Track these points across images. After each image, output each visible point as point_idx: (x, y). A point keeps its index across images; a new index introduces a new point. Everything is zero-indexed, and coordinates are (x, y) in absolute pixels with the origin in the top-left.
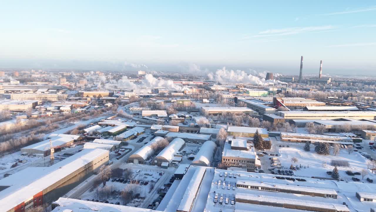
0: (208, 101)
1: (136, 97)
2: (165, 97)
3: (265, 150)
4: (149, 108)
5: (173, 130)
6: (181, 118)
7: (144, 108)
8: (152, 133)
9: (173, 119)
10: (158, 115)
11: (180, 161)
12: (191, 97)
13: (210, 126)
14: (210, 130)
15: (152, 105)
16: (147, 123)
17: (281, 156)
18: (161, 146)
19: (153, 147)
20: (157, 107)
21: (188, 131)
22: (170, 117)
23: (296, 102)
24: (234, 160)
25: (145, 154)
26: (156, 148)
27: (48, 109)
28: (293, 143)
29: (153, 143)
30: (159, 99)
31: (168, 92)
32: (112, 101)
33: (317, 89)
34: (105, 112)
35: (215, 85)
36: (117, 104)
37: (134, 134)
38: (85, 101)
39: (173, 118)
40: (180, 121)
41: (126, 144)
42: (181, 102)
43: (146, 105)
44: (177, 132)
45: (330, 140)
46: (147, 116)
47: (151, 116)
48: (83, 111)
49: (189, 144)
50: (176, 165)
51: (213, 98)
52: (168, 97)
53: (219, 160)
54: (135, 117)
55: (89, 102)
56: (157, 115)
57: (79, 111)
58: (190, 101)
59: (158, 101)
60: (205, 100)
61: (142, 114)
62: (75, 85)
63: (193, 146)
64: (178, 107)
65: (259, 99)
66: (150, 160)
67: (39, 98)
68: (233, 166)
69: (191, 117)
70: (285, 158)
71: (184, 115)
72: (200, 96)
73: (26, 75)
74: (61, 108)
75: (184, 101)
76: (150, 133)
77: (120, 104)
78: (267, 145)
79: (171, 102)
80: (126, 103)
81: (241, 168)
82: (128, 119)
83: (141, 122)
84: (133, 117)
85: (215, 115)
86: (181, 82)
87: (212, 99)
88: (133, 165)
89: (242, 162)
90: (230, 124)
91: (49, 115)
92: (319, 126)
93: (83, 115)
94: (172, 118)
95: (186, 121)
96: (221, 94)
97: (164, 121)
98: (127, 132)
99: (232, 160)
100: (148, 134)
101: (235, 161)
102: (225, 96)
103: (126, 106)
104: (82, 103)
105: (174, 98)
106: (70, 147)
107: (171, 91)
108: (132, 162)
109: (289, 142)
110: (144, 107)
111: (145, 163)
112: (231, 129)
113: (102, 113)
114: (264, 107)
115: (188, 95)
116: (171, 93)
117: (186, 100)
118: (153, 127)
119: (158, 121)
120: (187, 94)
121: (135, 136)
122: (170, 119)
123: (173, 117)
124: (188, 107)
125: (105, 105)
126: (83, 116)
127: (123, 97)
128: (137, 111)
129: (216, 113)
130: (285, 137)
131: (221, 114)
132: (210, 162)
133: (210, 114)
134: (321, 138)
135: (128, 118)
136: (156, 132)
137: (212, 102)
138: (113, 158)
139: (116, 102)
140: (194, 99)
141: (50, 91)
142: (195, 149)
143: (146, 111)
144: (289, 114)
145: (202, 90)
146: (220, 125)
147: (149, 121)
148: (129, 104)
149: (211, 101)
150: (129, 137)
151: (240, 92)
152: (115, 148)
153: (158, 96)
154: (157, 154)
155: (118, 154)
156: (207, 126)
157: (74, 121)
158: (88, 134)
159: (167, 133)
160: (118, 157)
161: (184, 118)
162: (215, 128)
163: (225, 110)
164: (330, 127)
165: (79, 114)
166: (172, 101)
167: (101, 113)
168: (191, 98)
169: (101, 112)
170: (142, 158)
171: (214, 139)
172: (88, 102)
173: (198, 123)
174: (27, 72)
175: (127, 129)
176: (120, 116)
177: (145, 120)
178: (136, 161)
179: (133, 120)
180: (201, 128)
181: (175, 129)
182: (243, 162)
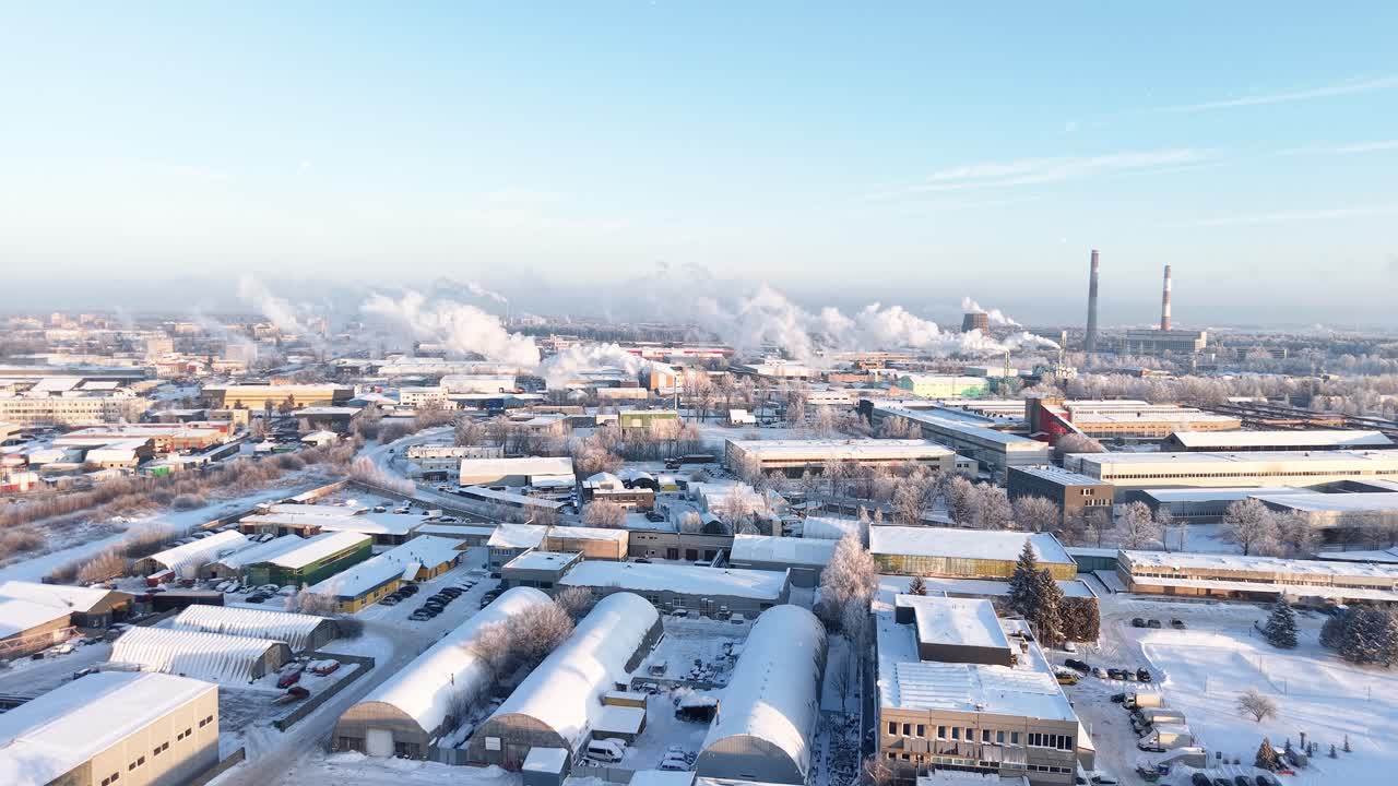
0: (752, 419)
1: (448, 405)
2: (572, 403)
3: (1071, 645)
4: (493, 451)
5: (599, 549)
6: (638, 490)
7: (473, 450)
8: (495, 564)
9: (599, 496)
10: (535, 481)
11: (632, 735)
12: (678, 404)
13: (777, 528)
14: (781, 548)
15: (510, 435)
16: (475, 518)
17: (1168, 683)
18: (530, 647)
19: (487, 650)
20: (532, 446)
21: (672, 555)
22: (586, 484)
23: (1119, 419)
24: (949, 733)
25: (435, 698)
26: (499, 657)
27: (31, 462)
28: (1191, 602)
29: (489, 624)
30: (543, 412)
31: (583, 386)
32: (340, 424)
33: (1167, 372)
34: (298, 468)
35: (769, 359)
36: (357, 435)
37: (400, 575)
38: (224, 423)
39: (602, 491)
40: (635, 504)
41: (351, 630)
42: (637, 423)
43: (486, 438)
44: (618, 560)
45: (1374, 587)
46: (484, 486)
47: (498, 487)
48: (193, 464)
49: (679, 619)
50: (609, 757)
51: (770, 407)
52: (583, 403)
53: (852, 717)
54: (428, 490)
55: (240, 428)
56: (527, 480)
57: (172, 468)
58: (674, 416)
59: (539, 420)
60: (738, 415)
61: (458, 477)
62: (208, 365)
63: (701, 634)
64: (623, 444)
65: (965, 407)
66: (463, 732)
67: (21, 414)
68: (948, 767)
69: (682, 485)
70: (1191, 692)
71: (652, 478)
72: (717, 400)
73: (24, 332)
74: (91, 456)
75: (650, 416)
76: (484, 567)
77: (369, 434)
78: (1081, 621)
79: (595, 425)
80: (399, 431)
81: (995, 777)
82: (389, 500)
83: (451, 514)
84: (418, 488)
85: (794, 473)
86: (639, 349)
87: (768, 412)
88: (359, 766)
89: (1001, 739)
90: (871, 514)
91: (24, 488)
92: (1285, 518)
93: (186, 483)
94: (596, 492)
95: (661, 502)
96: (801, 391)
97: (557, 505)
98: (372, 561)
99: (942, 732)
100: (475, 570)
101: (955, 735)
102: (818, 396)
103: (397, 441)
104: (205, 433)
105: (609, 409)
106: (40, 657)
107: (594, 382)
108: (358, 744)
109: (1172, 600)
110: (473, 444)
111: (434, 754)
112: (887, 539)
113: (281, 471)
114: (995, 436)
115: (664, 396)
116: (595, 389)
117: (661, 412)
118: (500, 538)
119: (528, 506)
120: (661, 391)
121: (409, 582)
122: (589, 494)
123: (604, 487)
124: (670, 441)
125: (303, 439)
126: (184, 491)
127: (392, 408)
128: (439, 465)
129: (794, 464)
130: (1149, 575)
131: (817, 470)
132: (806, 735)
133: (769, 471)
134: (1326, 577)
135: (393, 495)
136: (509, 565)
137: (769, 423)
138: (256, 716)
139: (353, 425)
140: (692, 412)
141: (89, 386)
142: (712, 650)
143: (480, 460)
144: (1120, 468)
145: (721, 376)
146: (823, 519)
147: (488, 507)
148: (410, 432)
149: (762, 417)
150: (375, 589)
151: (871, 385)
152: (286, 653)
153: (541, 400)
154: (505, 693)
155: (291, 692)
156: (764, 527)
157: (130, 513)
158: (170, 578)
159: (569, 567)
160: (284, 714)
161: (650, 490)
162: (800, 536)
163: (833, 451)
164: (1331, 522)
165: (170, 478)
166: (600, 419)
167: (272, 475)
168: (680, 407)
169: (275, 468)
170: (415, 724)
171: (805, 593)
172: (233, 429)
173: (717, 511)
174: (30, 321)
175: (376, 549)
176: (360, 485)
177: (471, 505)
178: (380, 742)
179: (416, 503)
180: (737, 536)
181: (609, 543)
182: (1008, 743)
